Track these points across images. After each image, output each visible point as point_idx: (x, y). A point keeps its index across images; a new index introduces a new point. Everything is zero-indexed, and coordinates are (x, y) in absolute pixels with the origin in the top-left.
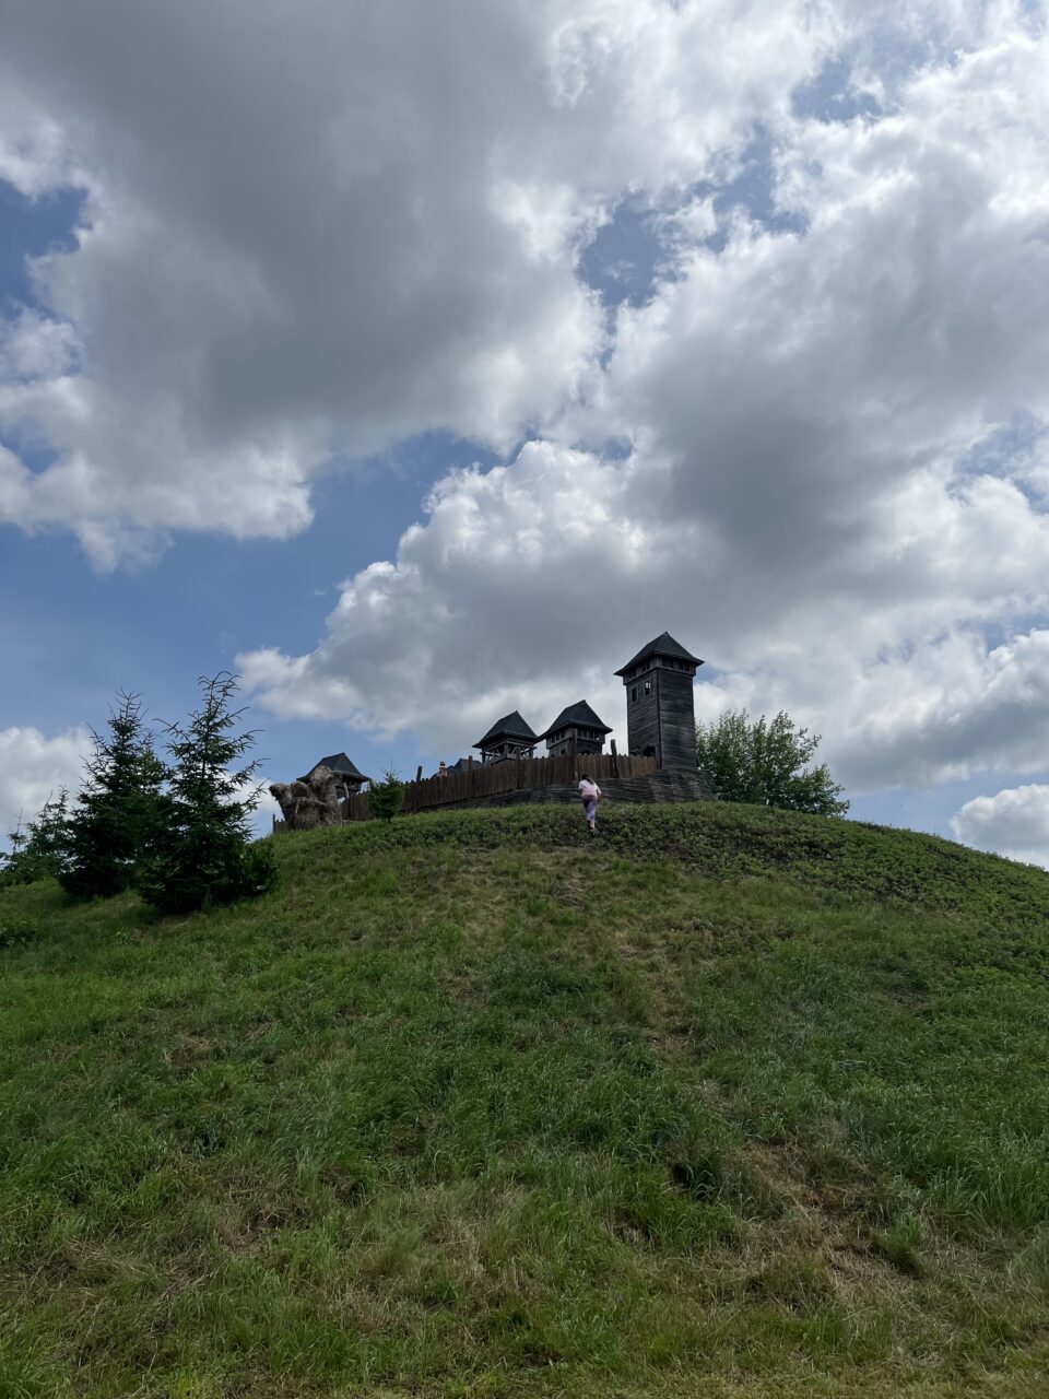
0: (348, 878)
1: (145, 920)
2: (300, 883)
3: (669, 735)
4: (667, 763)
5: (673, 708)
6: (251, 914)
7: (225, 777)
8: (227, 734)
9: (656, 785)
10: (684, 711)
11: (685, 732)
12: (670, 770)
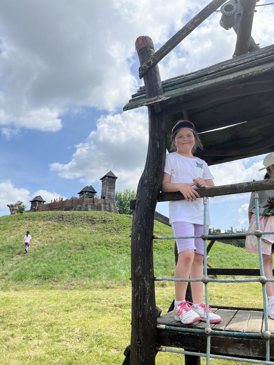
3: (108, 194)
4: (107, 200)
5: (110, 188)
9: (103, 205)
10: (112, 188)
11: (112, 193)
12: (107, 202)
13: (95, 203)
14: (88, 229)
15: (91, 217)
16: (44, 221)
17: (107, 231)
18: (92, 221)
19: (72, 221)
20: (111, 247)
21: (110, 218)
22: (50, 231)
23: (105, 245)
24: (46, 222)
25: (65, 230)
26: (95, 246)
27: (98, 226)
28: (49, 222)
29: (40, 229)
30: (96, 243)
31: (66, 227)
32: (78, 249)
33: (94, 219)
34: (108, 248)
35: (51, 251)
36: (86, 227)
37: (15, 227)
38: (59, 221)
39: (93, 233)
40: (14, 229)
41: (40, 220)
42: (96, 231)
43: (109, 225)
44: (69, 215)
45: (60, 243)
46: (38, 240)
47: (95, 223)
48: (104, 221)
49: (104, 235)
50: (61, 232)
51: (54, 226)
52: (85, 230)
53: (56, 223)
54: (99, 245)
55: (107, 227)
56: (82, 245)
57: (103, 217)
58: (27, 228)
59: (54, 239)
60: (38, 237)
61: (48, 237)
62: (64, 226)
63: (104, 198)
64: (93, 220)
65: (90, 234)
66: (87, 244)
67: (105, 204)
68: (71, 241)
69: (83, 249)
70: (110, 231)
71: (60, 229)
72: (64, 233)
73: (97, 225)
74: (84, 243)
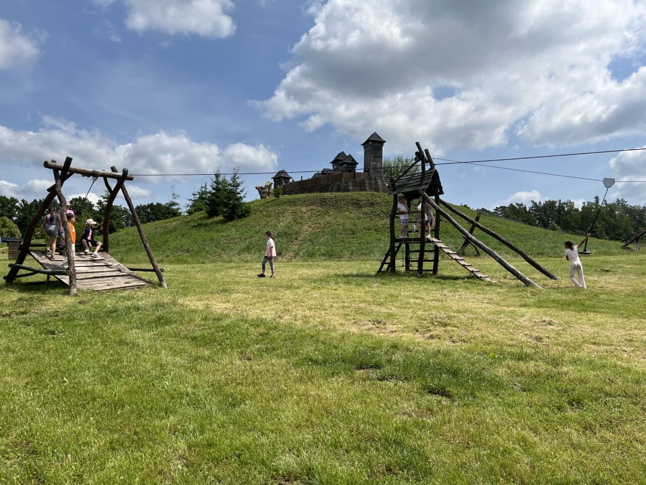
0: (264, 213)
1: (223, 222)
2: (255, 214)
3: (373, 165)
4: (372, 174)
5: (375, 157)
6: (244, 221)
7: (238, 191)
8: (238, 181)
9: (367, 181)
10: (379, 158)
11: (379, 164)
12: (373, 176)
13: (357, 179)
14: (354, 214)
15: (356, 200)
16: (306, 206)
17: (375, 216)
18: (357, 204)
19: (336, 205)
20: (381, 232)
21: (378, 200)
22: (316, 217)
23: (375, 230)
24: (309, 208)
25: (331, 215)
26: (364, 231)
27: (365, 210)
28: (313, 207)
29: (305, 215)
30: (365, 228)
31: (332, 213)
32: (349, 235)
33: (360, 202)
34: (378, 232)
35: (323, 236)
36: (352, 211)
37: (278, 213)
38: (322, 206)
39: (361, 218)
40: (279, 216)
41: (301, 206)
42: (364, 216)
43: (377, 208)
44: (331, 199)
45: (330, 229)
46: (308, 227)
47: (361, 207)
48: (371, 204)
49: (373, 219)
50: (328, 219)
51: (319, 211)
52: (352, 215)
53: (320, 209)
54: (369, 230)
55: (376, 211)
56: (351, 230)
57: (370, 199)
58: (292, 215)
59: (323, 225)
60: (307, 223)
61: (316, 223)
62: (329, 211)
63: (368, 171)
64: (359, 204)
65: (358, 219)
66: (357, 229)
67: (370, 179)
68: (340, 227)
69: (354, 234)
70: (379, 215)
71: (325, 214)
72: (331, 219)
73: (363, 209)
74: (354, 228)
